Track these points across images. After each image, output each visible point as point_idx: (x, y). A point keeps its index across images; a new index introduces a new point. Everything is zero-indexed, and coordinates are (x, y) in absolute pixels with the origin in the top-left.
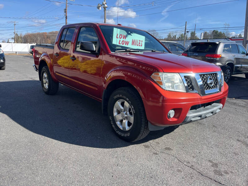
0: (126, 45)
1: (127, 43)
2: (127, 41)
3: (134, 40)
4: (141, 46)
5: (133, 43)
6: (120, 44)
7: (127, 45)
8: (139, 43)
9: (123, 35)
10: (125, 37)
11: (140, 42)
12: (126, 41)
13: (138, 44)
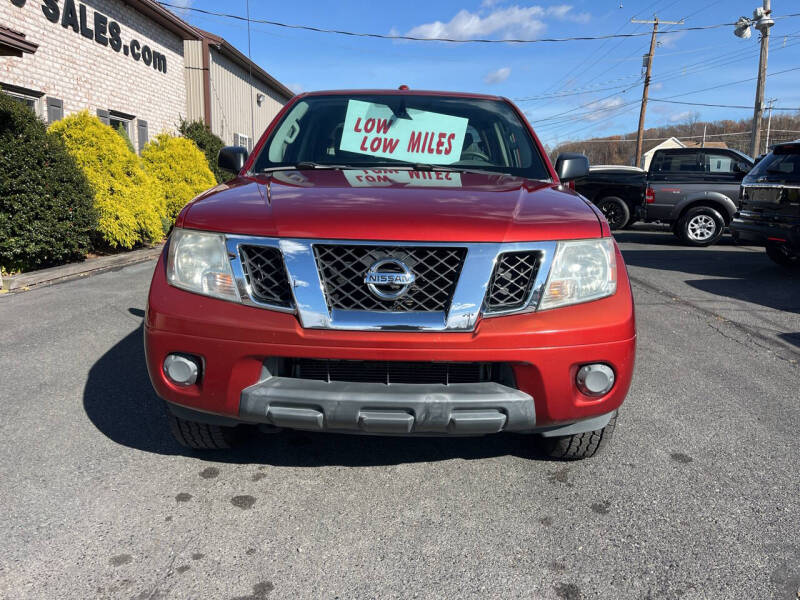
0: (384, 151)
1: (391, 145)
2: (392, 140)
3: (420, 134)
4: (448, 152)
5: (415, 143)
6: (365, 149)
7: (391, 152)
8: (440, 144)
9: (379, 121)
10: (386, 126)
11: (445, 140)
12: (386, 140)
13: (434, 146)
